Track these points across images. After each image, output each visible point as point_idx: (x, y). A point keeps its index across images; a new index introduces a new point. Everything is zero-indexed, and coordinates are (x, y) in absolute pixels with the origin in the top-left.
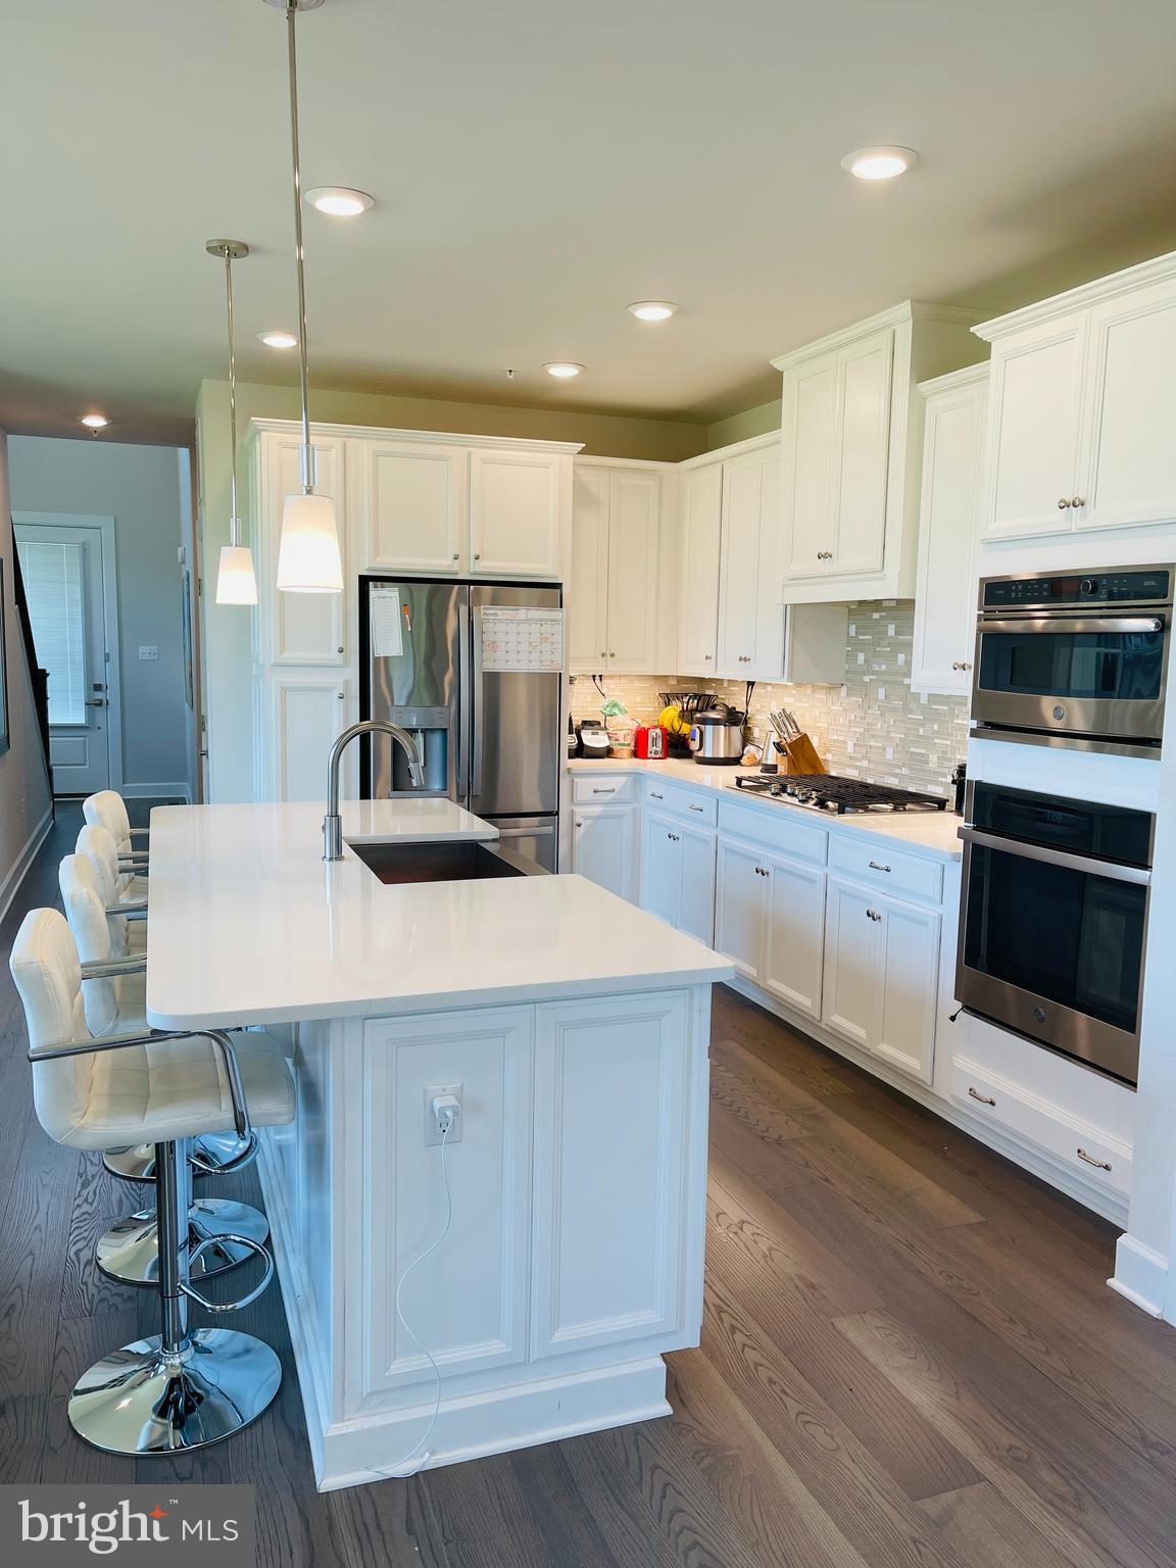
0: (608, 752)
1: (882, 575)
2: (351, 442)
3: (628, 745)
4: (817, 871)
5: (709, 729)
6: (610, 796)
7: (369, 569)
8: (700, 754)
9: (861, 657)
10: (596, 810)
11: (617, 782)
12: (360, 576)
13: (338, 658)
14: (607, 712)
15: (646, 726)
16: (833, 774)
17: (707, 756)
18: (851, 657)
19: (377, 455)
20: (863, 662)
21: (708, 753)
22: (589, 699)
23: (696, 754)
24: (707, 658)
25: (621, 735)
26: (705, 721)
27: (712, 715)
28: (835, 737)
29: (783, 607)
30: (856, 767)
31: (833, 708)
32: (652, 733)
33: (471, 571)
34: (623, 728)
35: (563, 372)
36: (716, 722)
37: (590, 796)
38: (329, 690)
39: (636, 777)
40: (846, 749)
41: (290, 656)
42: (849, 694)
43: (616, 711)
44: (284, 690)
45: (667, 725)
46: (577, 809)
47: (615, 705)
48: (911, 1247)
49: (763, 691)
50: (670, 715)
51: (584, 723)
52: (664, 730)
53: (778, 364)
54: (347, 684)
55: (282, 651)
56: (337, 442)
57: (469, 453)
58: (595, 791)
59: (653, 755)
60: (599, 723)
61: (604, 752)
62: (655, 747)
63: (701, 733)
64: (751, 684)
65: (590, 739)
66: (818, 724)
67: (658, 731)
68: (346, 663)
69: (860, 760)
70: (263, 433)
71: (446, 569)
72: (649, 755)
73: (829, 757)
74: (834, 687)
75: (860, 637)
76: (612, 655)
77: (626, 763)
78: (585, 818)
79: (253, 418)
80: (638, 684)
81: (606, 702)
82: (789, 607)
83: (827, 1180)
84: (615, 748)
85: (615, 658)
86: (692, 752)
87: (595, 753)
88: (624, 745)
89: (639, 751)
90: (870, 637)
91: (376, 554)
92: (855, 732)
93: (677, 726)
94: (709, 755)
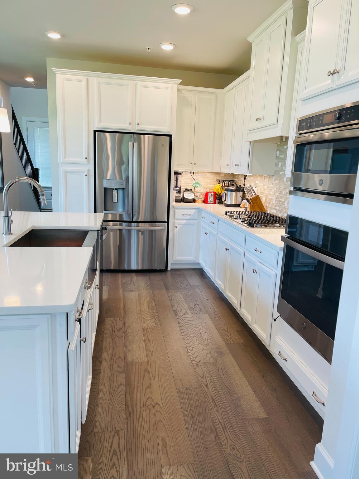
0: (194, 201)
1: (276, 125)
2: (91, 79)
3: (201, 198)
4: (242, 250)
5: (229, 193)
6: (189, 217)
7: (97, 128)
8: (226, 202)
9: (280, 164)
10: (184, 222)
11: (192, 212)
12: (94, 130)
13: (86, 161)
14: (194, 186)
15: (208, 191)
16: (268, 212)
17: (228, 203)
18: (277, 164)
19: (100, 84)
20: (280, 167)
21: (228, 202)
22: (189, 181)
23: (224, 202)
24: (227, 165)
25: (198, 195)
26: (227, 190)
27: (231, 188)
28: (270, 197)
29: (249, 143)
30: (276, 209)
31: (270, 185)
32: (210, 194)
33: (136, 129)
34: (200, 192)
35: (167, 48)
36: (232, 190)
37: (181, 216)
38: (83, 173)
39: (200, 210)
40: (273, 202)
41: (68, 159)
42: (275, 179)
43: (198, 185)
44: (66, 172)
45: (216, 191)
46: (176, 221)
47: (198, 183)
48: (224, 428)
49: (250, 179)
50: (217, 188)
51: (186, 189)
52: (215, 193)
53: (250, 39)
54: (89, 170)
55: (65, 157)
56: (84, 78)
57: (136, 83)
58: (183, 215)
59: (210, 202)
60: (191, 190)
61: (192, 200)
62: (211, 199)
63: (226, 195)
64: (246, 176)
65: (187, 196)
66: (265, 192)
67: (212, 193)
68: (89, 163)
69: (277, 206)
70: (57, 75)
71: (126, 128)
72: (208, 202)
73: (268, 205)
74: (270, 177)
75: (280, 156)
76: (195, 164)
77: (200, 205)
78: (179, 224)
79: (52, 69)
80: (209, 176)
81: (194, 182)
82: (251, 143)
83: (207, 386)
84: (196, 199)
85: (196, 165)
86: (223, 202)
87: (188, 201)
88: (199, 198)
89: (205, 201)
90: (283, 156)
91: (100, 122)
92: (276, 195)
93: (220, 192)
94: (229, 203)
